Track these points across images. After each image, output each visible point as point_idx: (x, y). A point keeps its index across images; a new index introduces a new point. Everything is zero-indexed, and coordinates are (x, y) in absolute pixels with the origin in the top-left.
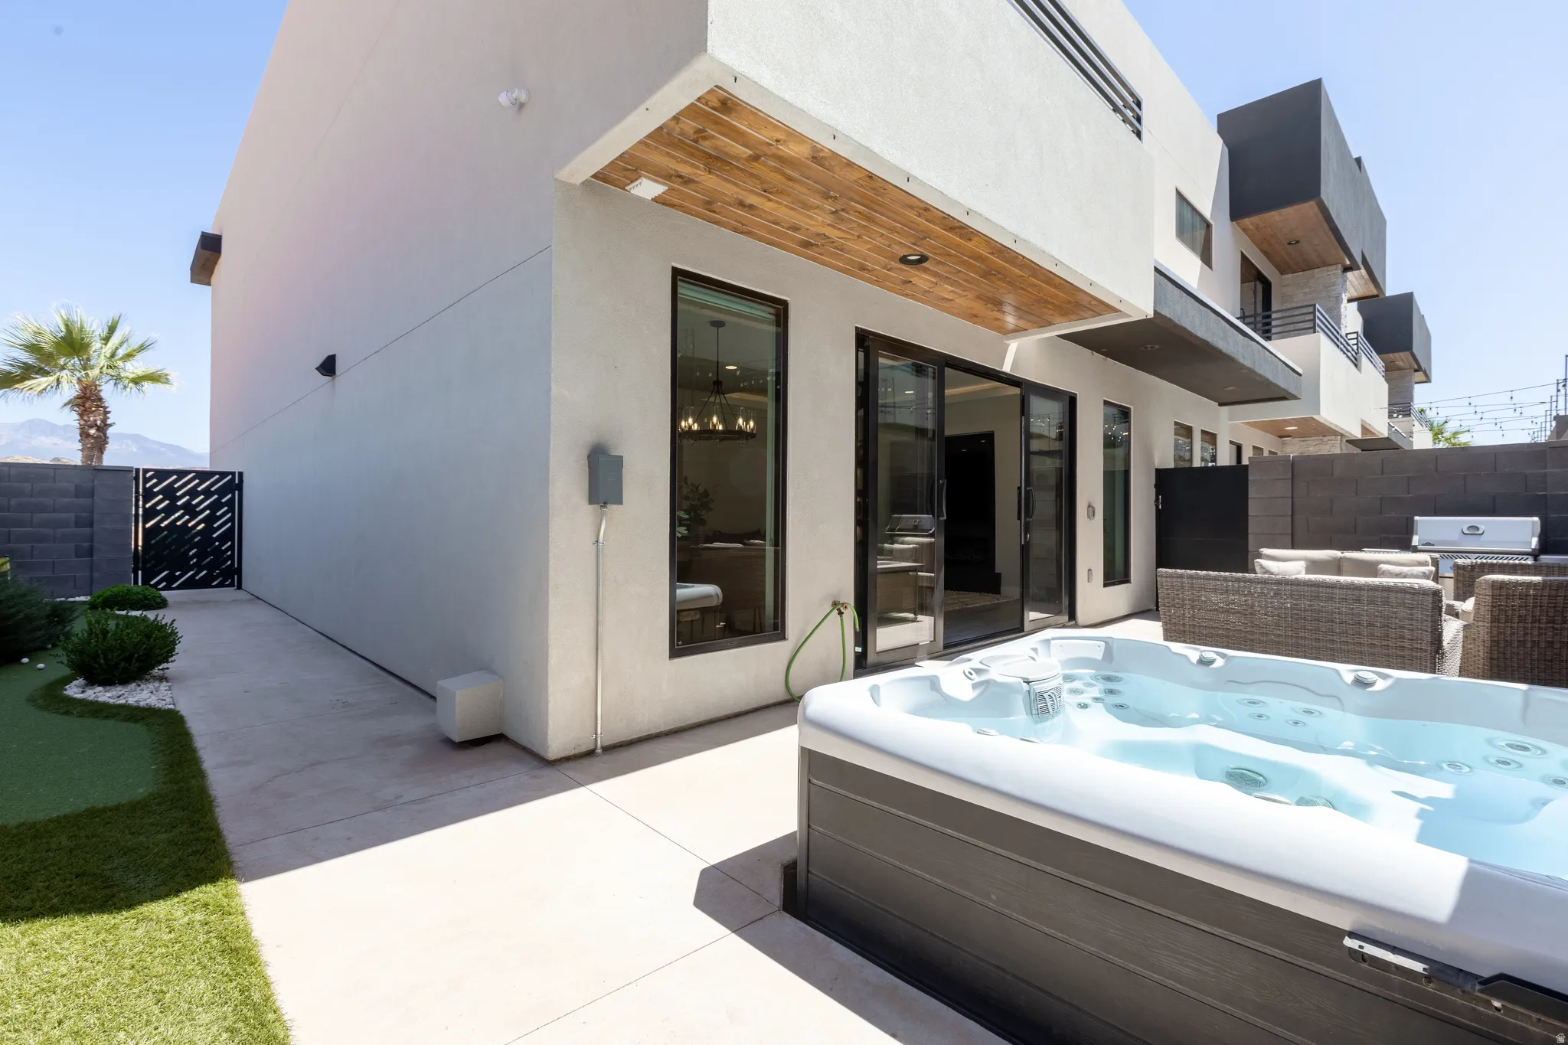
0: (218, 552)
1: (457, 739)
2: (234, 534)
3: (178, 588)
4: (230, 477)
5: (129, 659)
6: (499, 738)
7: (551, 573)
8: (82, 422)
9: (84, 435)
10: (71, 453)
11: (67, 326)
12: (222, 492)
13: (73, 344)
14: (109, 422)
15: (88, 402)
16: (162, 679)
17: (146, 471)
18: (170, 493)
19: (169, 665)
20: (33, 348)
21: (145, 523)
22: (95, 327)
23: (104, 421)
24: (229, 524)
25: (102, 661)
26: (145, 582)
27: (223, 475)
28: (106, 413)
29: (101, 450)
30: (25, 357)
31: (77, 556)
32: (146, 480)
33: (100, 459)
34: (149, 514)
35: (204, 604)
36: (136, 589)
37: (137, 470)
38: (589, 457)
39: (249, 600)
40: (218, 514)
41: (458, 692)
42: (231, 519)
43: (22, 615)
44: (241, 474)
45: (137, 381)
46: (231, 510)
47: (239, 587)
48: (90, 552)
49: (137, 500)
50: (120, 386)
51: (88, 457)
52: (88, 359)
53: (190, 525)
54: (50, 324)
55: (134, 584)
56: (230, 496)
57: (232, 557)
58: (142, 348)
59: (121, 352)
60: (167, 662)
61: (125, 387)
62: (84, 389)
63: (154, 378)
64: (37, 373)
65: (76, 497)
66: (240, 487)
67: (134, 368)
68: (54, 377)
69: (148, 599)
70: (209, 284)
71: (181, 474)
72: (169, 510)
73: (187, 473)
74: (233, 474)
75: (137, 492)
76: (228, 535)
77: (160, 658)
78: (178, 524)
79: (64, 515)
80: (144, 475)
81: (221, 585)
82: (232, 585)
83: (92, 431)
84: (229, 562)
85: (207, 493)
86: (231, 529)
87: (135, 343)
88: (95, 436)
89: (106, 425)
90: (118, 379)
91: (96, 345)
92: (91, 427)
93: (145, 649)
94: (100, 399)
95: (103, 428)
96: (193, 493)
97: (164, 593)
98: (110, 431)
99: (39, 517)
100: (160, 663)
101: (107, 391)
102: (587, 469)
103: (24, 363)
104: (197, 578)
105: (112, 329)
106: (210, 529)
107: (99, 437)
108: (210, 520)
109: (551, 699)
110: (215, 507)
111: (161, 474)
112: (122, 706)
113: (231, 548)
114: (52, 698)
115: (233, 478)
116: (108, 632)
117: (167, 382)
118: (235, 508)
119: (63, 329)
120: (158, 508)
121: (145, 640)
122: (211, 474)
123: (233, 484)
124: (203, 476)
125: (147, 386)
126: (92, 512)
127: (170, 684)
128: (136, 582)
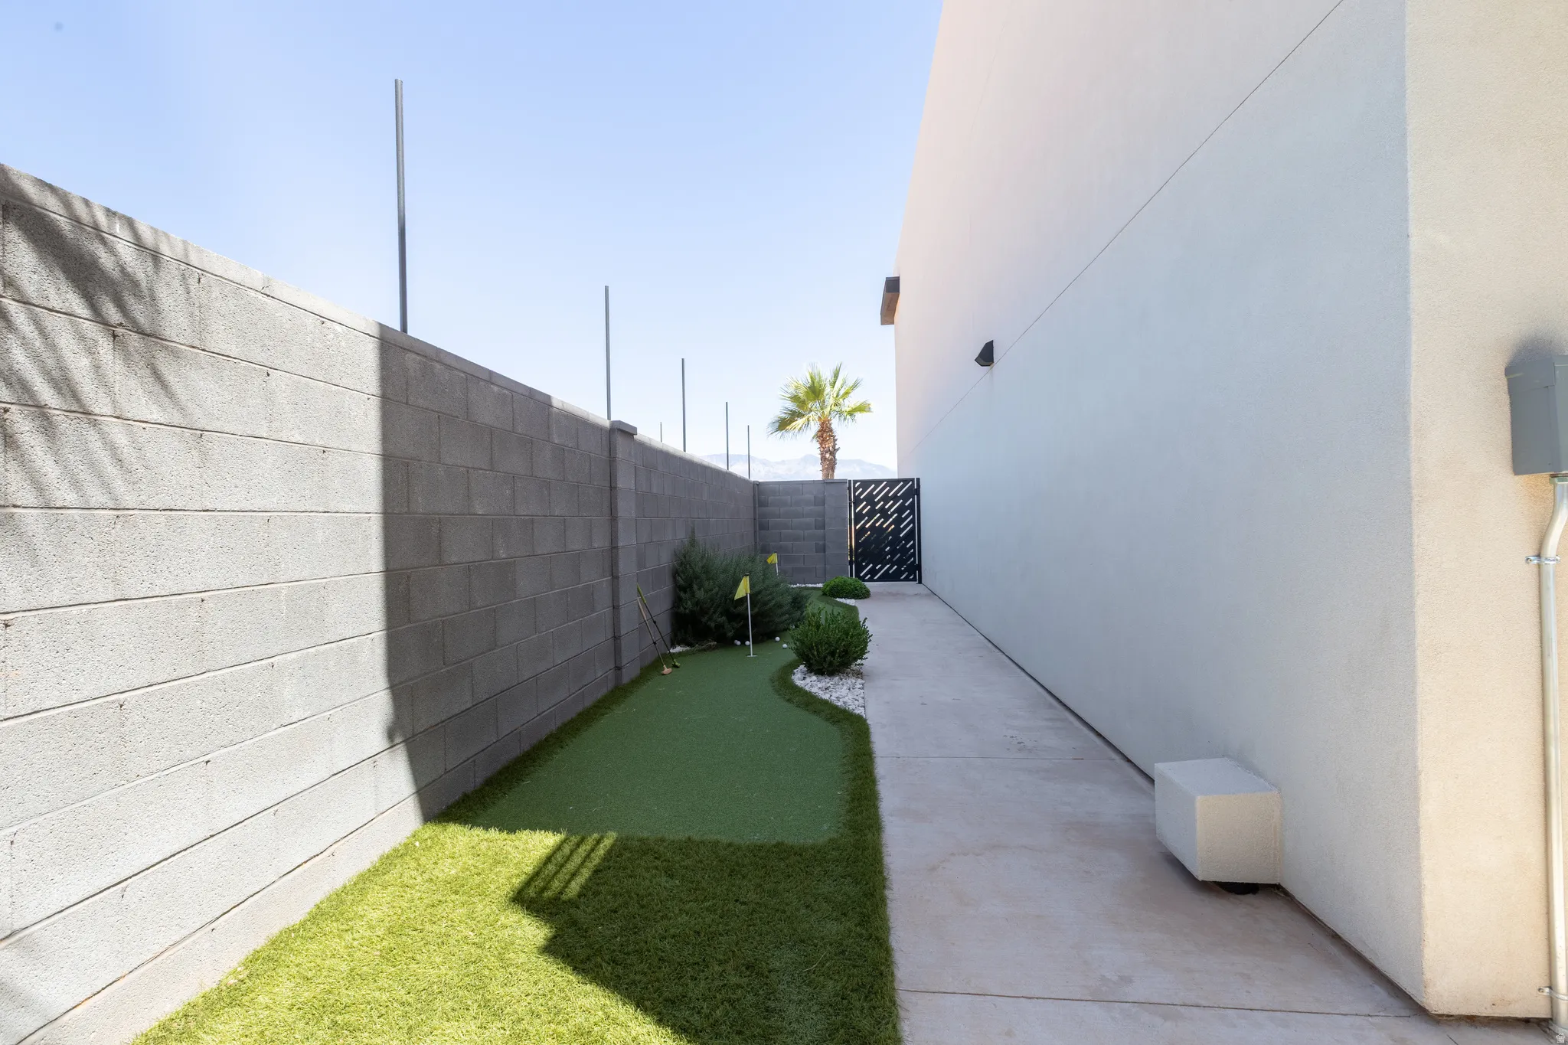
0: (904, 550)
1: (1201, 876)
2: (914, 535)
3: (879, 580)
4: (911, 483)
5: (833, 654)
6: (1274, 891)
7: (1421, 622)
8: (822, 449)
9: (823, 459)
10: (815, 473)
11: (812, 377)
12: (905, 497)
13: (815, 391)
14: (837, 447)
15: (825, 434)
16: (859, 674)
17: (855, 482)
18: (870, 499)
19: (863, 662)
20: (795, 398)
21: (856, 525)
22: (827, 376)
23: (834, 447)
24: (912, 525)
25: (816, 653)
26: (857, 575)
27: (906, 481)
28: (835, 440)
29: (833, 469)
30: (791, 406)
31: (816, 552)
32: (856, 490)
33: (833, 475)
34: (859, 517)
35: (895, 596)
36: (850, 581)
37: (850, 481)
38: (1509, 371)
39: (926, 595)
40: (903, 516)
41: (1199, 800)
42: (912, 521)
43: (773, 602)
44: (918, 480)
45: (851, 413)
46: (912, 513)
47: (920, 582)
48: (824, 549)
49: (850, 506)
50: (842, 418)
51: (827, 475)
52: (824, 401)
53: (884, 526)
54: (803, 379)
55: (848, 577)
56: (911, 500)
57: (913, 555)
58: (855, 386)
59: (842, 393)
60: (862, 659)
61: (845, 419)
62: (823, 423)
63: (863, 408)
64: (798, 417)
65: (815, 505)
66: (917, 492)
67: (849, 403)
68: (806, 417)
69: (857, 590)
70: (893, 323)
71: (878, 482)
72: (871, 514)
73: (881, 481)
74: (912, 480)
75: (850, 500)
76: (911, 535)
77: (855, 655)
78: (877, 525)
79: (808, 520)
80: (854, 486)
81: (907, 579)
82: (914, 579)
83: (828, 455)
84: (912, 559)
85: (895, 498)
86: (912, 531)
87: (850, 383)
88: (829, 461)
89: (835, 450)
90: (840, 413)
91: (828, 389)
92: (827, 452)
93: (844, 645)
94: (831, 431)
95: (833, 453)
96: (886, 499)
97: (867, 584)
98: (838, 455)
99: (796, 521)
100: (856, 659)
101: (835, 424)
102: (1505, 398)
103: (791, 411)
104: (890, 572)
105: (836, 376)
106: (898, 530)
107: (831, 459)
108: (898, 521)
109: (1428, 882)
110: (900, 510)
111: (865, 484)
112: (826, 703)
113: (913, 546)
114: (783, 683)
115: (913, 484)
116: (820, 626)
117: (869, 410)
118: (915, 509)
119: (810, 381)
120: (864, 512)
121: (844, 637)
122: (897, 481)
123: (912, 489)
124: (892, 483)
125: (858, 415)
126: (824, 516)
127: (863, 682)
128: (852, 575)
